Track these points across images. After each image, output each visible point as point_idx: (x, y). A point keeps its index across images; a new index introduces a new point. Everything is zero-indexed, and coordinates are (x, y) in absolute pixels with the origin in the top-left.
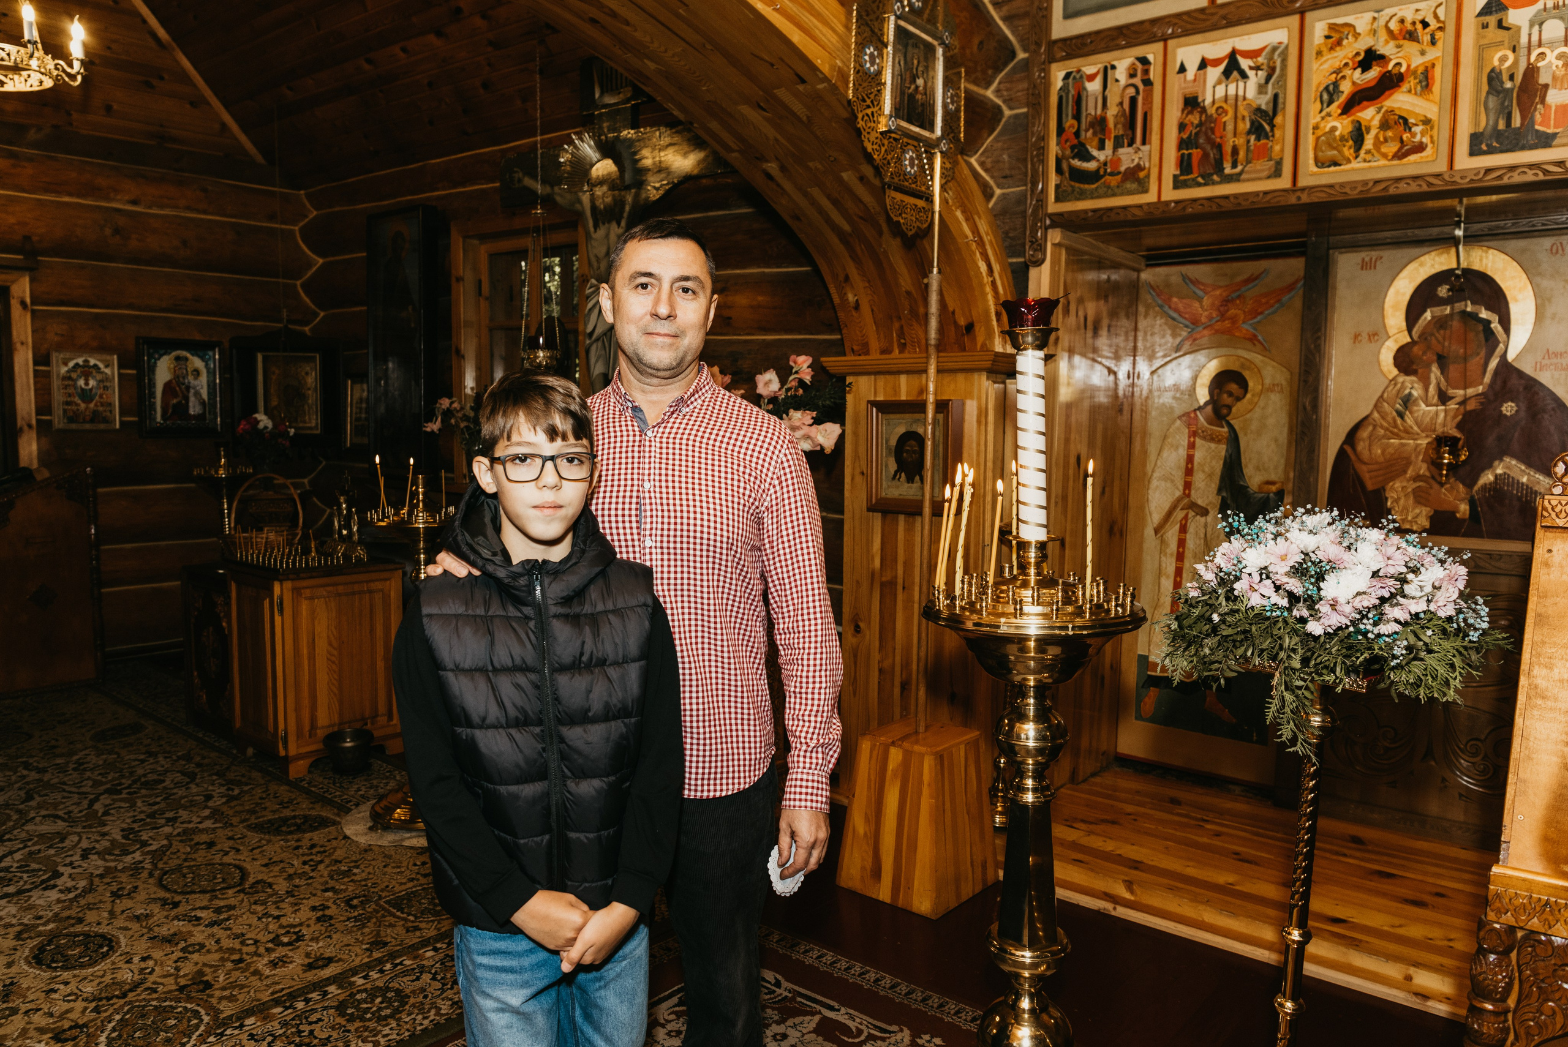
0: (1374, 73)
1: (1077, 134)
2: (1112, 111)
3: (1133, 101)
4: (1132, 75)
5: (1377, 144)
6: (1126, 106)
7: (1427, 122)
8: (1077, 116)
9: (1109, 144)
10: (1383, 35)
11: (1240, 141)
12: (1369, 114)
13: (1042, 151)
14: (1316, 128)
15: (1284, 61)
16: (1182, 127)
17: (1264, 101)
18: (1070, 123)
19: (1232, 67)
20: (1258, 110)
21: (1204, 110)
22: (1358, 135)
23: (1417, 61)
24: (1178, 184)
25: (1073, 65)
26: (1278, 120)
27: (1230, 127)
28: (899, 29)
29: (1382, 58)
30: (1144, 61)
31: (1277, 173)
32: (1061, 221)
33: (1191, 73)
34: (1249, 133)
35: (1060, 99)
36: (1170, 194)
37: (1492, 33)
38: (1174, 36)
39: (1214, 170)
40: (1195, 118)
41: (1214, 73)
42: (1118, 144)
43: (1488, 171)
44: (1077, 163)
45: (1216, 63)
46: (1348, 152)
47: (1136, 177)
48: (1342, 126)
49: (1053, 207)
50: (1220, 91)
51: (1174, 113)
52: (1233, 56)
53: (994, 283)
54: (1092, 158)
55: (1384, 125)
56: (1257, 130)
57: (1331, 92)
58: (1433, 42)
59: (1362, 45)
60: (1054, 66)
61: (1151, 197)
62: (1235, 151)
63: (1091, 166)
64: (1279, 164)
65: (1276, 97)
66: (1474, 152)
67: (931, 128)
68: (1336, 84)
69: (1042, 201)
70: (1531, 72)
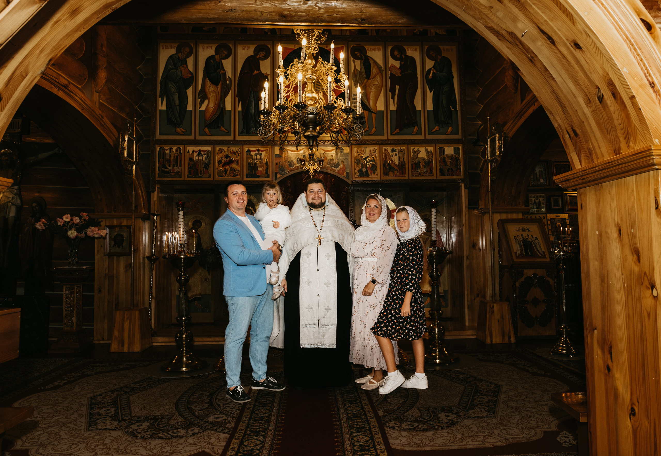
0: (228, 159)
1: (163, 162)
2: (172, 158)
3: (177, 157)
4: (177, 150)
5: (229, 173)
6: (176, 157)
7: (238, 170)
8: (163, 158)
9: (171, 166)
10: (230, 153)
11: (202, 169)
12: (227, 167)
13: (154, 165)
14: (217, 168)
15: (211, 154)
16: (189, 164)
17: (207, 161)
18: (161, 159)
19: (199, 153)
20: (205, 163)
21: (194, 161)
22: (226, 171)
23: (236, 159)
24: (188, 177)
25: (162, 146)
26: (210, 166)
27: (200, 166)
28: (128, 138)
29: (230, 157)
30: (180, 148)
31: (210, 177)
32: (159, 182)
33: (190, 153)
34: (204, 168)
35: (159, 153)
36: (187, 179)
37: (249, 156)
38: (186, 144)
39: (196, 175)
40: (192, 163)
41: (196, 154)
42: (174, 166)
43: (250, 181)
44: (163, 169)
45: (196, 152)
46: (224, 174)
47: (178, 174)
48: (222, 169)
49: (157, 178)
50: (197, 158)
51: (187, 161)
52: (200, 150)
53: (143, 196)
54: (167, 168)
55: (231, 170)
56: (205, 167)
57: (220, 162)
58: (239, 155)
59: (226, 153)
60: (157, 145)
61: (182, 179)
62: (201, 171)
63: (167, 170)
64: (210, 175)
65: (209, 161)
66: (247, 177)
67: (133, 160)
68: (221, 160)
69: (154, 177)
70: (255, 164)
